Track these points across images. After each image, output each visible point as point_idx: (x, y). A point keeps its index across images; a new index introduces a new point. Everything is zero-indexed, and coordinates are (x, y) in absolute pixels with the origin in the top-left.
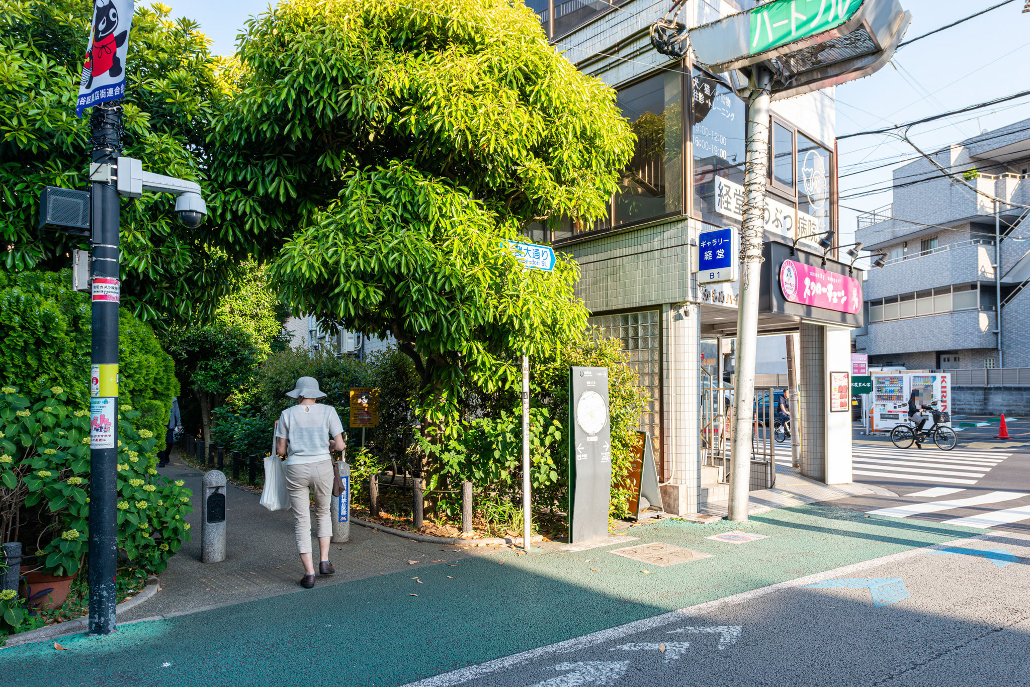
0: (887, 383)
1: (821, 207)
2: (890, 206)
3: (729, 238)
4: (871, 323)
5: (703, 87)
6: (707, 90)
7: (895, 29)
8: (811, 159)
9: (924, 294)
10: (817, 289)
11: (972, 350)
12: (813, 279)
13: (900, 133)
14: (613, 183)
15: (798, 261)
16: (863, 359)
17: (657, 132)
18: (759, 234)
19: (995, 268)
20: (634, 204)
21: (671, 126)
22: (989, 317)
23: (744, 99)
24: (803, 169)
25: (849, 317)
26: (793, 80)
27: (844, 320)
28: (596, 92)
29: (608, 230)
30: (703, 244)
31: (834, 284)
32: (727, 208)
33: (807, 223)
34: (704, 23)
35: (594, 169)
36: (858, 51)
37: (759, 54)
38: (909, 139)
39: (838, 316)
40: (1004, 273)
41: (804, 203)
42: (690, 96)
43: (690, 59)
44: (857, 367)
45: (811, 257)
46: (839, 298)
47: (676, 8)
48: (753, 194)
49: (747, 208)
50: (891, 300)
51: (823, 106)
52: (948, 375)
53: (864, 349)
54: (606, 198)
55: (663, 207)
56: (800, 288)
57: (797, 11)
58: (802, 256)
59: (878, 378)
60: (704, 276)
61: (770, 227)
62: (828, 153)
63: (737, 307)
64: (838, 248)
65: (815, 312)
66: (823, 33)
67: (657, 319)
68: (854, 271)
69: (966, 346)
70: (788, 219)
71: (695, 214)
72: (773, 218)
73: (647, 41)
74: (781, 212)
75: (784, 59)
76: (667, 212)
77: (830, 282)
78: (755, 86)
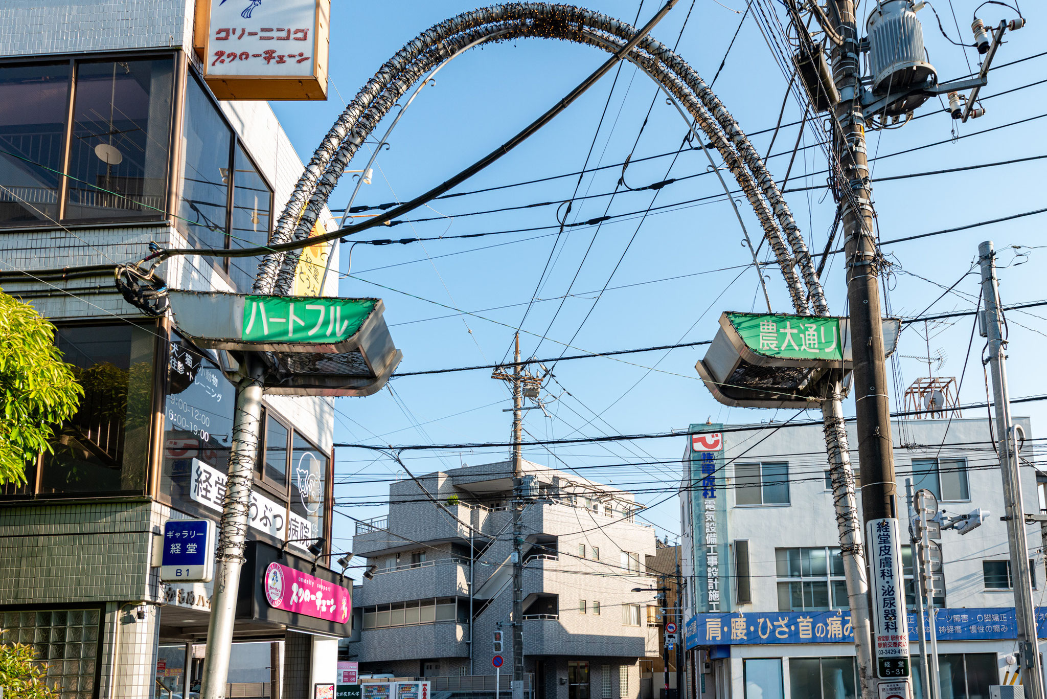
0: (375, 692)
1: (315, 509)
2: (386, 517)
3: (205, 532)
4: (364, 630)
5: (184, 357)
6: (189, 360)
7: (388, 362)
8: (307, 460)
9: (412, 604)
10: (306, 596)
11: (450, 658)
12: (302, 586)
13: (393, 454)
14: (41, 440)
15: (287, 565)
16: (353, 667)
17: (118, 389)
18: (241, 532)
19: (469, 585)
20: (75, 470)
21: (138, 388)
22: (463, 629)
23: (234, 383)
24: (298, 469)
25: (337, 627)
26: (290, 379)
27: (332, 630)
28: (22, 320)
29: (28, 497)
30: (170, 534)
31: (323, 592)
32: (205, 497)
33: (299, 525)
34: (190, 288)
35: (8, 417)
36: (355, 371)
37: (252, 342)
38: (401, 460)
39: (326, 626)
40: (476, 590)
41: (297, 504)
42: (166, 361)
43: (168, 321)
44: (348, 676)
45: (301, 562)
46: (328, 607)
47: (154, 260)
48: (238, 488)
49: (229, 500)
50: (384, 608)
51: (322, 411)
52: (429, 683)
53: (357, 656)
54: (28, 456)
55: (119, 482)
56: (287, 594)
57: (295, 314)
58: (290, 560)
59: (367, 687)
60: (168, 572)
61: (257, 525)
62: (325, 458)
63: (209, 610)
64: (330, 555)
65: (302, 621)
66: (320, 344)
67: (96, 620)
68: (345, 580)
69: (445, 655)
70: (278, 519)
71: (162, 498)
72: (261, 515)
73: (109, 282)
74: (271, 510)
75: (280, 356)
76: (123, 488)
77: (319, 590)
78: (246, 374)
